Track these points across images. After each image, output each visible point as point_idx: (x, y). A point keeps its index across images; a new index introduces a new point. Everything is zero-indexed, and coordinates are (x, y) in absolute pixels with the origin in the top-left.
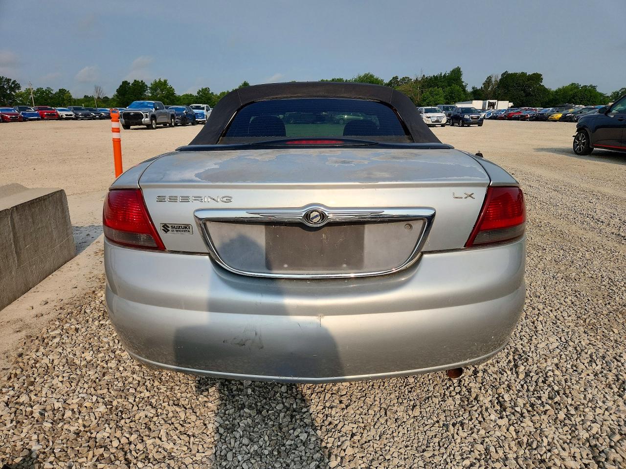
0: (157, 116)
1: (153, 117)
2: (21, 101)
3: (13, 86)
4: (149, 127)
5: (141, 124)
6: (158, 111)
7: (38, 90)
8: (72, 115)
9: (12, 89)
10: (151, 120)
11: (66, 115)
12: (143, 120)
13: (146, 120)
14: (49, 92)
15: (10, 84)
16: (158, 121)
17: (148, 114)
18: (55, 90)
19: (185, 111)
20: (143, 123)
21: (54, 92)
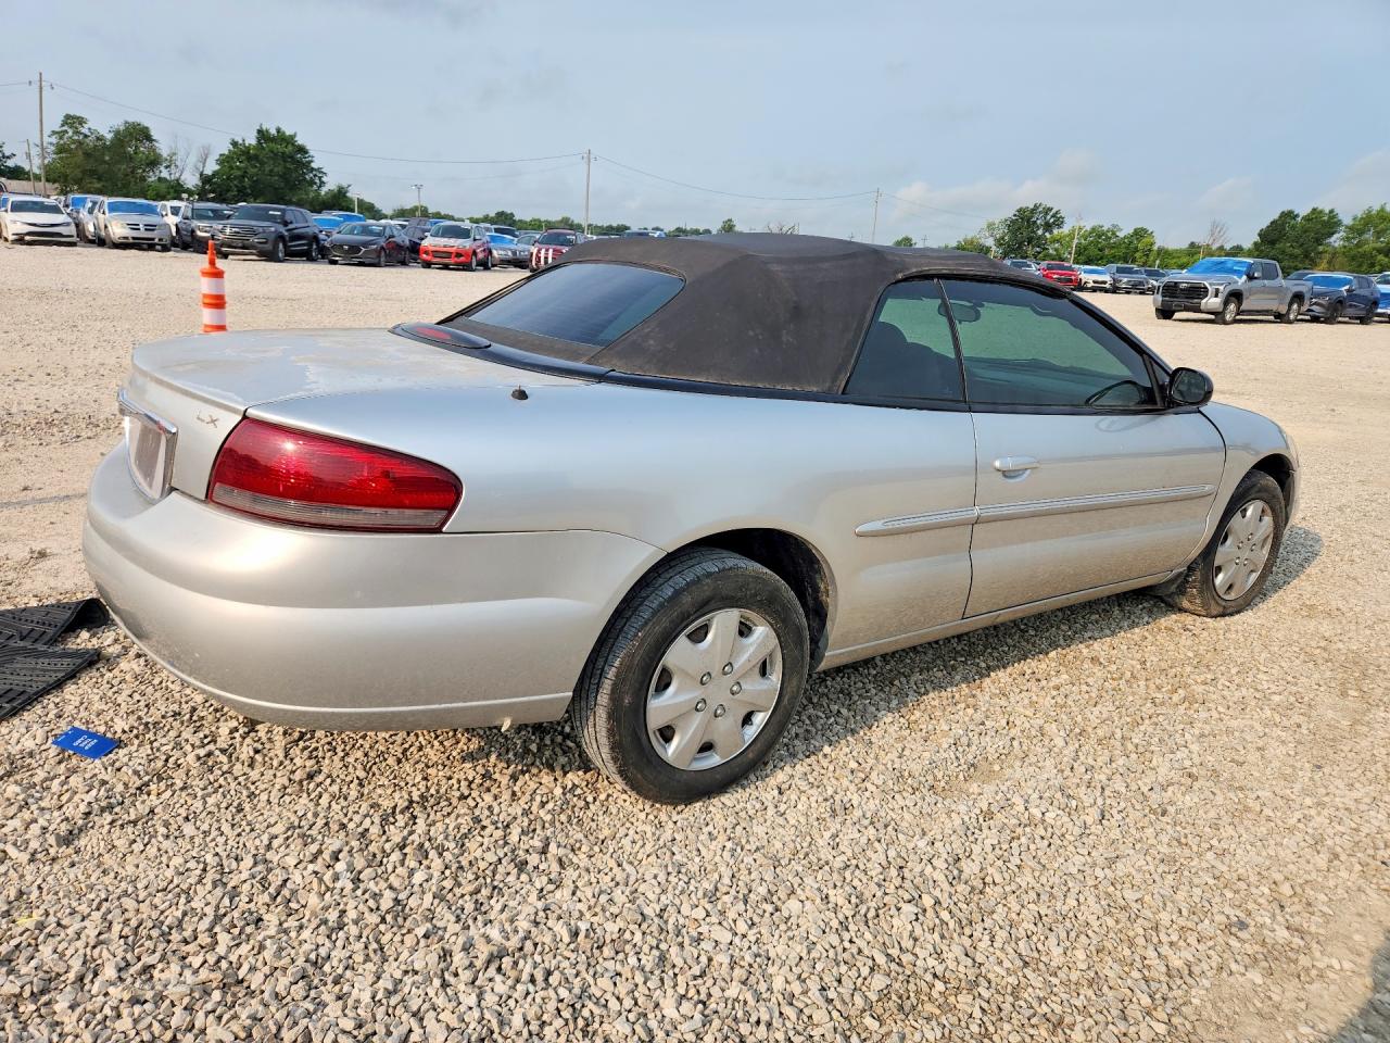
0: (1245, 294)
1: (1236, 296)
2: (1056, 250)
3: (1052, 220)
4: (1218, 318)
5: (1197, 310)
6: (1255, 283)
7: (1093, 229)
8: (1105, 283)
9: (1048, 227)
10: (1226, 303)
11: (1094, 282)
12: (1204, 301)
13: (1211, 302)
14: (1114, 233)
15: (1048, 217)
16: (1244, 307)
17: (1221, 288)
18: (1125, 231)
19: (1347, 287)
20: (1202, 307)
21: (1121, 235)
